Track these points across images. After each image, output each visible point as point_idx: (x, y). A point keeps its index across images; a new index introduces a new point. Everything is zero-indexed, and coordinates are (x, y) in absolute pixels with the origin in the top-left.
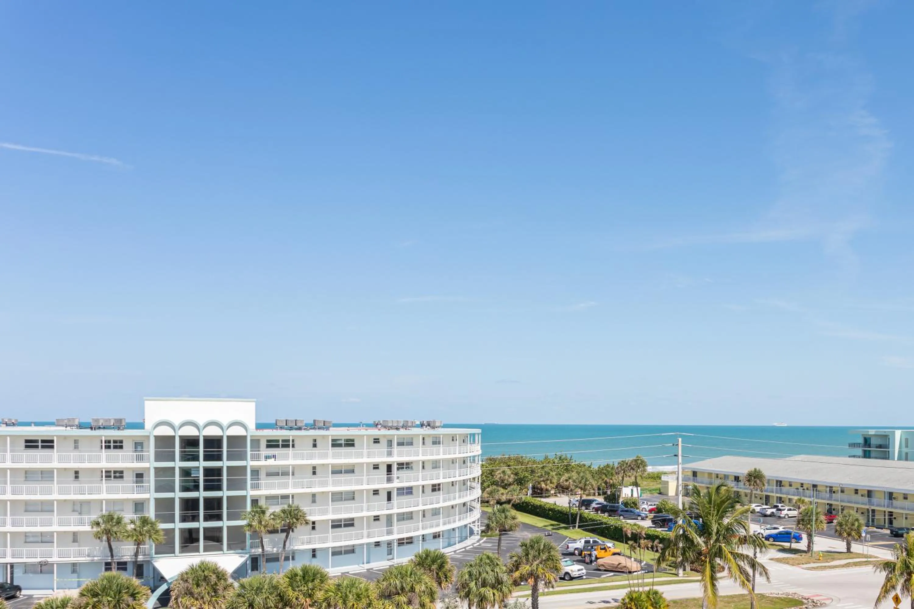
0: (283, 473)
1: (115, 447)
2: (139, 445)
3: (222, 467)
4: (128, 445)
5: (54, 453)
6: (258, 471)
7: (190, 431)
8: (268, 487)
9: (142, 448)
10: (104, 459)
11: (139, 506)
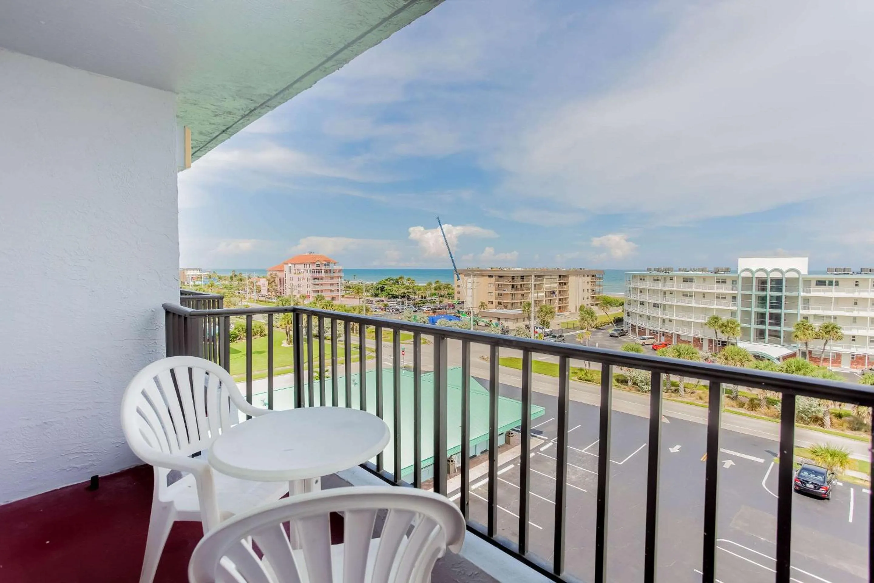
0: (826, 301)
1: (722, 282)
2: (734, 282)
3: (782, 295)
4: (729, 282)
5: (694, 284)
6: (809, 299)
7: (762, 275)
8: (814, 309)
9: (736, 283)
10: (716, 288)
11: (733, 313)
